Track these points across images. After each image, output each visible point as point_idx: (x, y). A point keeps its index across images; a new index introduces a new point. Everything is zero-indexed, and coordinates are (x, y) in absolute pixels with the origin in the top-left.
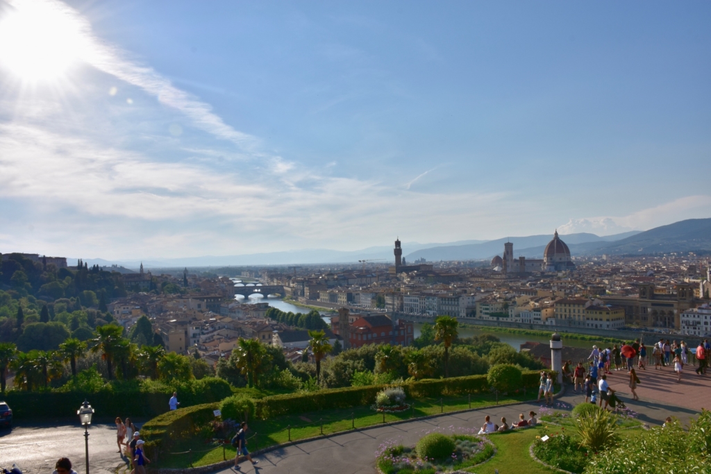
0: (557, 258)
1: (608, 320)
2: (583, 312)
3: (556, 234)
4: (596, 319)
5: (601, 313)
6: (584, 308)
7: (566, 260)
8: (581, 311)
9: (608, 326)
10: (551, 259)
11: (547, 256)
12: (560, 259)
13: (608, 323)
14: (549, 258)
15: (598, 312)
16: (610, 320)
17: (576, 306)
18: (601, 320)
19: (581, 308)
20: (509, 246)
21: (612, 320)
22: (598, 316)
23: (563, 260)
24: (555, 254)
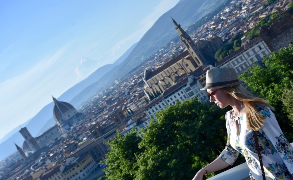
0: (66, 117)
1: (81, 171)
2: (63, 176)
3: (54, 99)
4: (74, 176)
5: (74, 169)
6: (61, 173)
7: (74, 114)
8: (61, 177)
9: (84, 175)
10: (62, 120)
11: (58, 120)
12: (69, 116)
13: (82, 173)
14: (60, 121)
15: (71, 170)
16: (83, 169)
17: (55, 175)
18: (77, 174)
19: (59, 174)
20: (24, 131)
21: (84, 169)
22: (73, 172)
23: (71, 116)
24: (63, 115)
